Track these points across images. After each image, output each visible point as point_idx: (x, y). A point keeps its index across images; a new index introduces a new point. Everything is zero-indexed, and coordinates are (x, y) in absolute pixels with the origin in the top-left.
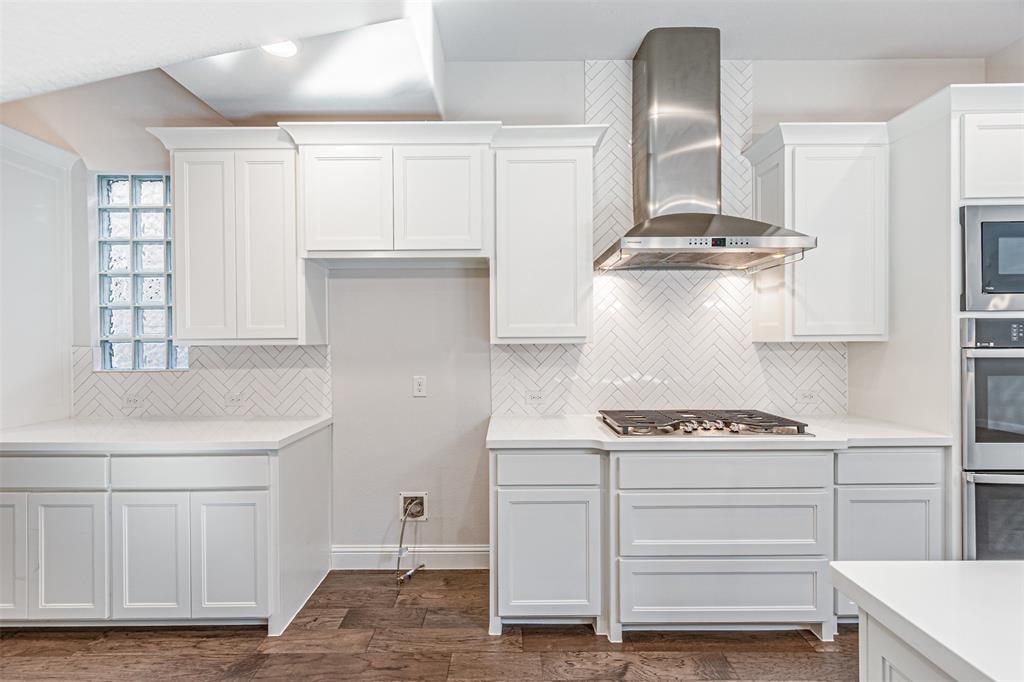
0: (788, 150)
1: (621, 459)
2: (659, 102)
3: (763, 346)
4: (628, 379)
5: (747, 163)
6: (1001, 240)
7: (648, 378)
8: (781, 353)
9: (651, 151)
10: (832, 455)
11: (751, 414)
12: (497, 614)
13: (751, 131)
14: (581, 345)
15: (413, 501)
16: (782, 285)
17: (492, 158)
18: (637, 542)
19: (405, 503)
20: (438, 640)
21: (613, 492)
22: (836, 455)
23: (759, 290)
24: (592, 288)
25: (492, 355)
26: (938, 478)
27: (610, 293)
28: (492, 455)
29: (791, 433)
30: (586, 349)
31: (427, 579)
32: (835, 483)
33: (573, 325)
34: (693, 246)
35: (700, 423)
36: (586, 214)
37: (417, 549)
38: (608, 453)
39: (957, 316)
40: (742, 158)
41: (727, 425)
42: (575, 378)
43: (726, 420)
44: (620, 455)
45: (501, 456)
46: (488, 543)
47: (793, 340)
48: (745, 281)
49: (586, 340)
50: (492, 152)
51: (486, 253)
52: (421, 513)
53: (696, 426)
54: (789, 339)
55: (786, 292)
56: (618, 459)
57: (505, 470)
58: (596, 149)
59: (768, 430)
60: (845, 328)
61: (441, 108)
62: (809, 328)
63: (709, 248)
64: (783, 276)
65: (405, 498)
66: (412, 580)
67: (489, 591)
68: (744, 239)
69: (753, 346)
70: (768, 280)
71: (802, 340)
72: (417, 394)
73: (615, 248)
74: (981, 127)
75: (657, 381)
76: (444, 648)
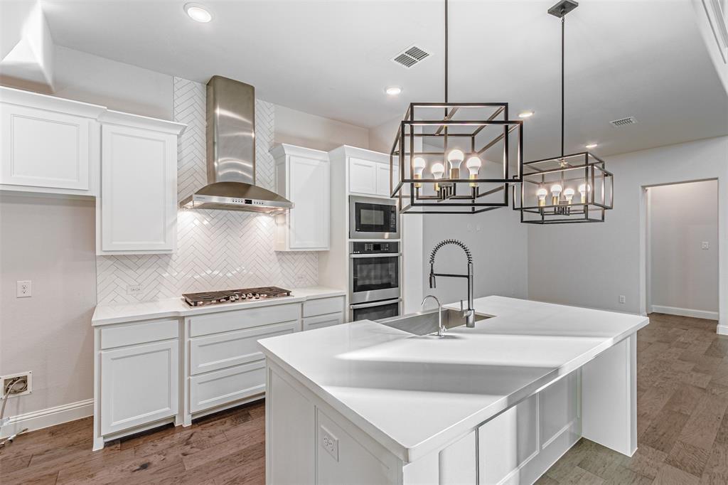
0: (287, 157)
1: (191, 322)
2: (220, 107)
3: (279, 253)
4: (203, 274)
5: (271, 157)
6: (362, 210)
7: (216, 272)
8: (288, 257)
9: (216, 141)
10: (300, 305)
11: (270, 289)
12: (100, 435)
13: (273, 141)
14: (171, 254)
15: (14, 381)
16: (285, 223)
17: (99, 129)
18: (201, 365)
19: (5, 384)
20: (45, 468)
21: (187, 340)
22: (302, 305)
23: (277, 224)
24: (176, 220)
25: (97, 262)
26: (342, 310)
27: (190, 222)
28: (96, 331)
29: (284, 296)
30: (174, 257)
31: (32, 437)
32: (302, 317)
33: (163, 243)
34: (234, 203)
35: (240, 295)
36: (172, 175)
37: (18, 419)
38: (184, 317)
39: (348, 240)
40: (269, 154)
41: (254, 295)
42: (166, 275)
43: (255, 293)
44: (191, 318)
45: (104, 330)
46: (93, 397)
47: (290, 250)
48: (270, 219)
49: (173, 252)
50: (99, 124)
51: (94, 192)
52: (26, 388)
53: (238, 297)
54: (288, 250)
55: (287, 227)
56: (190, 321)
57: (107, 338)
58: (179, 136)
59: (275, 295)
60: (312, 244)
61: (49, 80)
62: (297, 245)
63: (243, 204)
64: (285, 219)
65: (5, 380)
66: (14, 442)
67: (93, 429)
68: (261, 201)
69: (274, 253)
70: (280, 220)
71: (293, 250)
72: (21, 294)
73: (190, 199)
74: (356, 164)
75: (221, 275)
76: (52, 471)
